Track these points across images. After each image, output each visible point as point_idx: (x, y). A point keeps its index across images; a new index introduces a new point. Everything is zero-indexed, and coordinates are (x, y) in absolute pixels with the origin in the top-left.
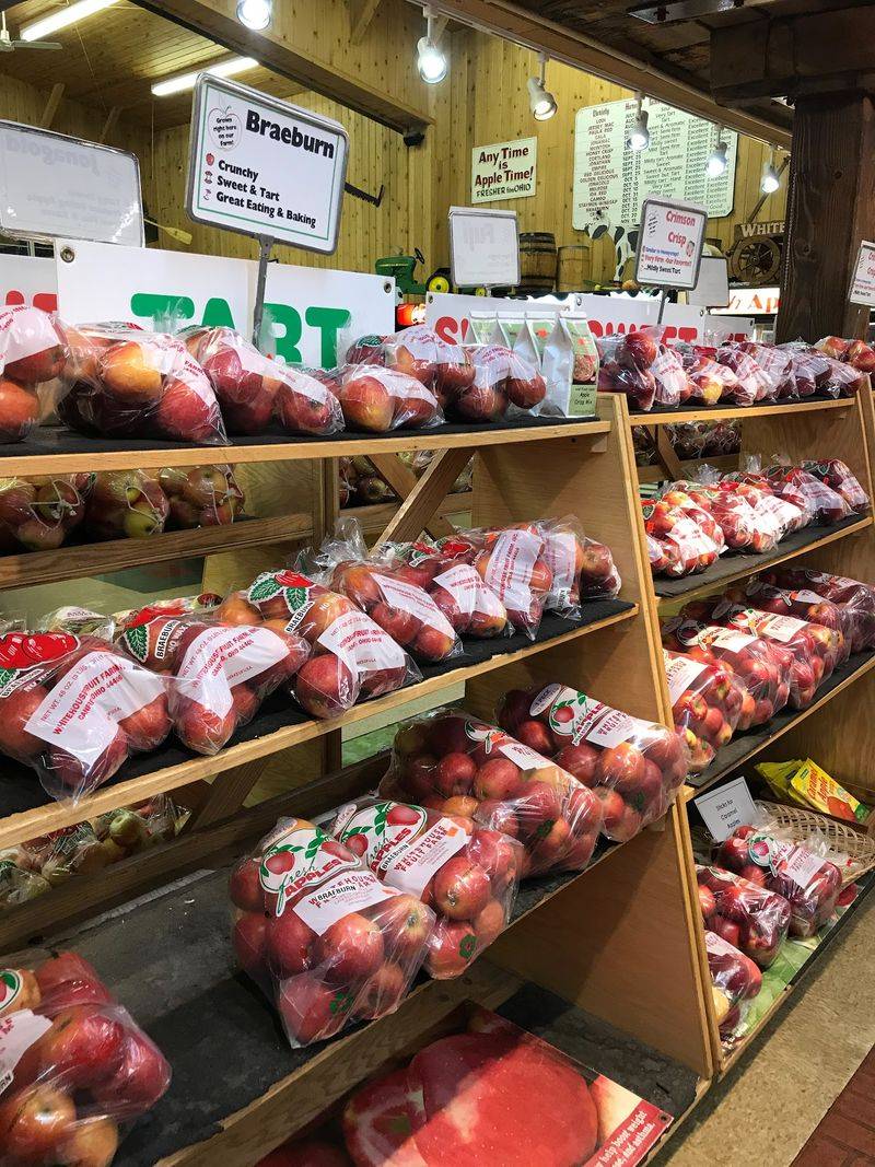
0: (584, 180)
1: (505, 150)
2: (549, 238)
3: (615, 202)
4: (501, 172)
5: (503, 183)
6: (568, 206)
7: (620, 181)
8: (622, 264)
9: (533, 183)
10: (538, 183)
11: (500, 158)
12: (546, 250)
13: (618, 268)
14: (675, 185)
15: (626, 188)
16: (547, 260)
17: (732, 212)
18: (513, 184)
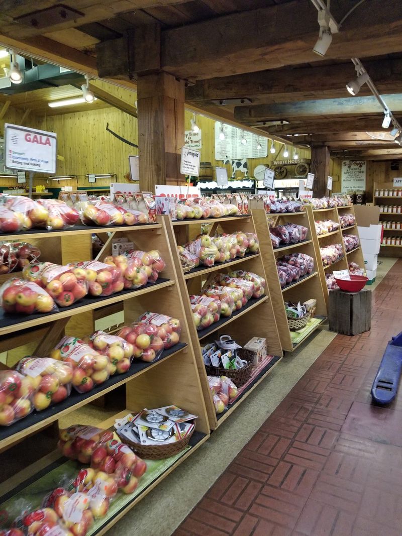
0: (218, 144)
1: (190, 133)
2: (209, 164)
3: (229, 151)
4: (189, 140)
5: (190, 144)
6: (213, 152)
7: (231, 145)
8: (234, 172)
9: (201, 144)
10: (202, 145)
11: (188, 136)
12: (209, 168)
13: (233, 173)
14: (249, 147)
15: (233, 147)
16: (208, 171)
17: (268, 156)
18: (193, 144)
